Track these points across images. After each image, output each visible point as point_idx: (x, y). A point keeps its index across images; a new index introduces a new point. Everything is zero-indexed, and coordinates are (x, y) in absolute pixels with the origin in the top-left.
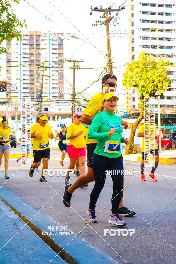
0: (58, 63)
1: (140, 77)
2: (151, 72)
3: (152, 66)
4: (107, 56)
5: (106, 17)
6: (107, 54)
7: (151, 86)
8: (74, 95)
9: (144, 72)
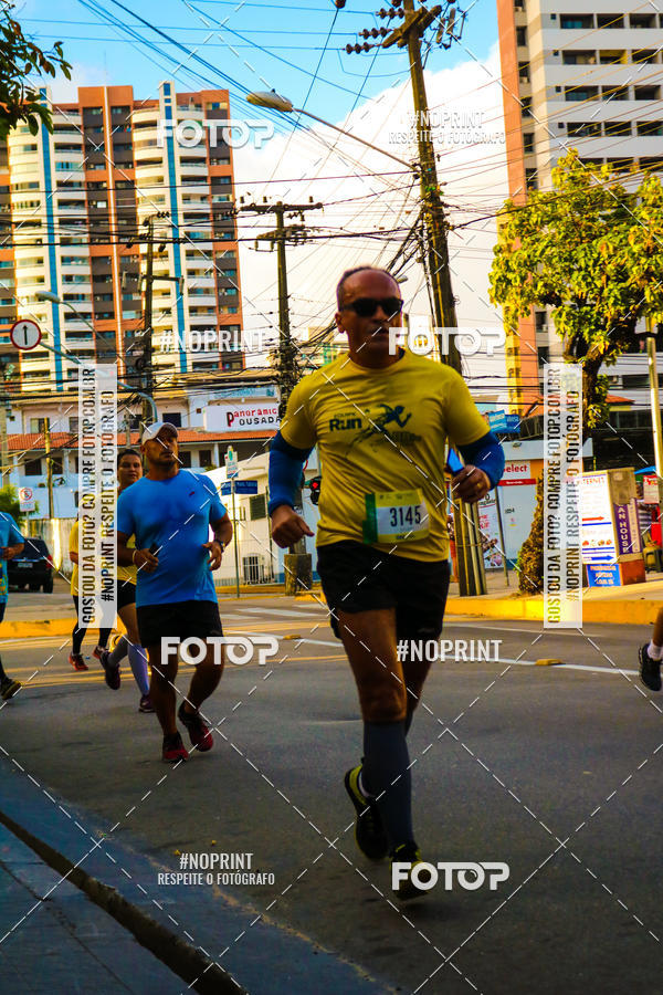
0: (211, 219)
1: (566, 260)
2: (610, 235)
3: (614, 211)
4: (419, 180)
5: (406, 12)
6: (419, 168)
7: (615, 297)
8: (287, 352)
9: (582, 238)
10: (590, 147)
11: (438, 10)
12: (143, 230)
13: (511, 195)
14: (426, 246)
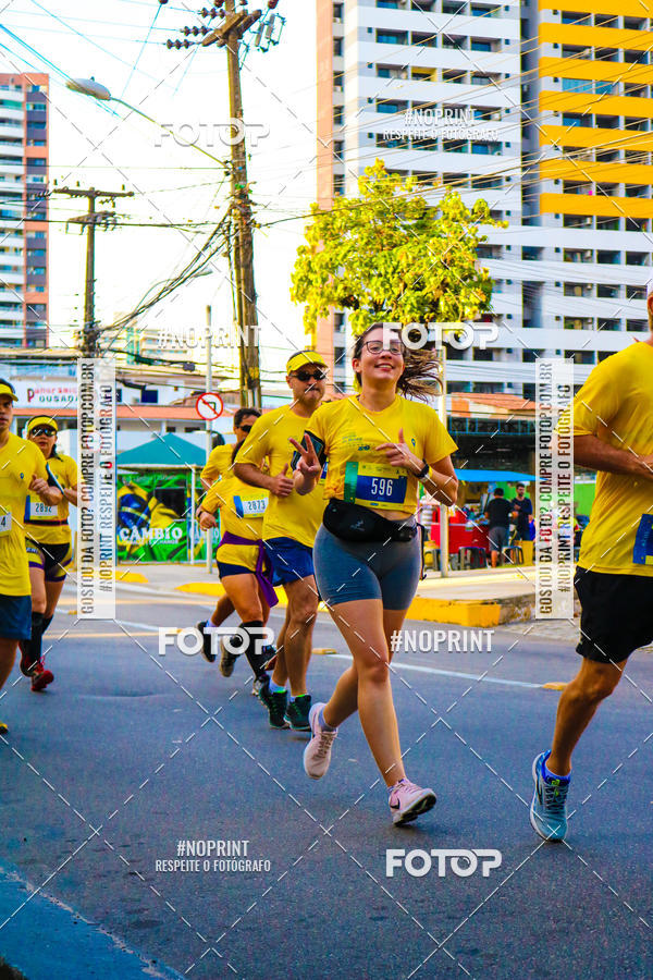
0: (24, 198)
1: (366, 265)
2: (410, 245)
3: (415, 222)
4: (230, 177)
5: (227, 13)
6: (230, 165)
7: (412, 304)
8: (91, 334)
9: (383, 246)
10: (396, 158)
11: (258, 14)
13: (319, 199)
14: (233, 241)
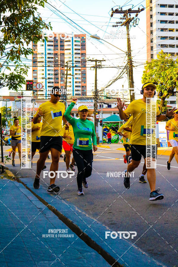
0: (81, 62)
1: (159, 75)
2: (169, 70)
3: (170, 64)
4: (127, 56)
5: (126, 18)
6: (127, 53)
7: (170, 83)
8: (96, 92)
9: (163, 70)
10: (165, 50)
11: (133, 18)
12: (66, 64)
13: (147, 60)
14: (128, 70)
